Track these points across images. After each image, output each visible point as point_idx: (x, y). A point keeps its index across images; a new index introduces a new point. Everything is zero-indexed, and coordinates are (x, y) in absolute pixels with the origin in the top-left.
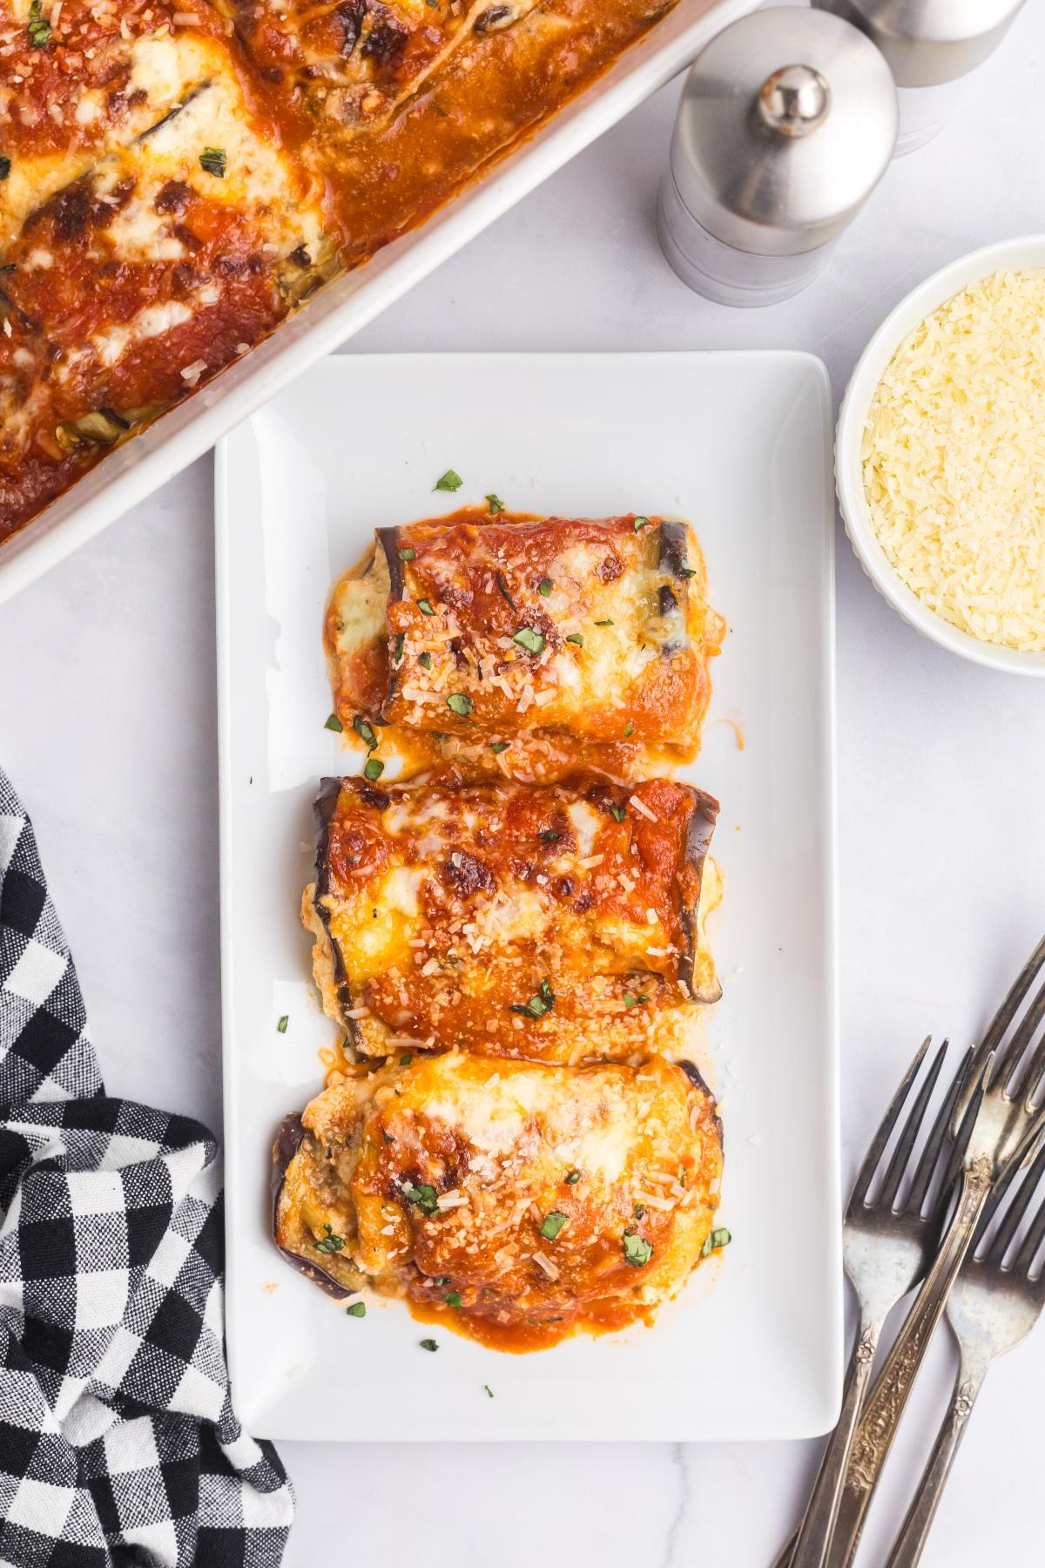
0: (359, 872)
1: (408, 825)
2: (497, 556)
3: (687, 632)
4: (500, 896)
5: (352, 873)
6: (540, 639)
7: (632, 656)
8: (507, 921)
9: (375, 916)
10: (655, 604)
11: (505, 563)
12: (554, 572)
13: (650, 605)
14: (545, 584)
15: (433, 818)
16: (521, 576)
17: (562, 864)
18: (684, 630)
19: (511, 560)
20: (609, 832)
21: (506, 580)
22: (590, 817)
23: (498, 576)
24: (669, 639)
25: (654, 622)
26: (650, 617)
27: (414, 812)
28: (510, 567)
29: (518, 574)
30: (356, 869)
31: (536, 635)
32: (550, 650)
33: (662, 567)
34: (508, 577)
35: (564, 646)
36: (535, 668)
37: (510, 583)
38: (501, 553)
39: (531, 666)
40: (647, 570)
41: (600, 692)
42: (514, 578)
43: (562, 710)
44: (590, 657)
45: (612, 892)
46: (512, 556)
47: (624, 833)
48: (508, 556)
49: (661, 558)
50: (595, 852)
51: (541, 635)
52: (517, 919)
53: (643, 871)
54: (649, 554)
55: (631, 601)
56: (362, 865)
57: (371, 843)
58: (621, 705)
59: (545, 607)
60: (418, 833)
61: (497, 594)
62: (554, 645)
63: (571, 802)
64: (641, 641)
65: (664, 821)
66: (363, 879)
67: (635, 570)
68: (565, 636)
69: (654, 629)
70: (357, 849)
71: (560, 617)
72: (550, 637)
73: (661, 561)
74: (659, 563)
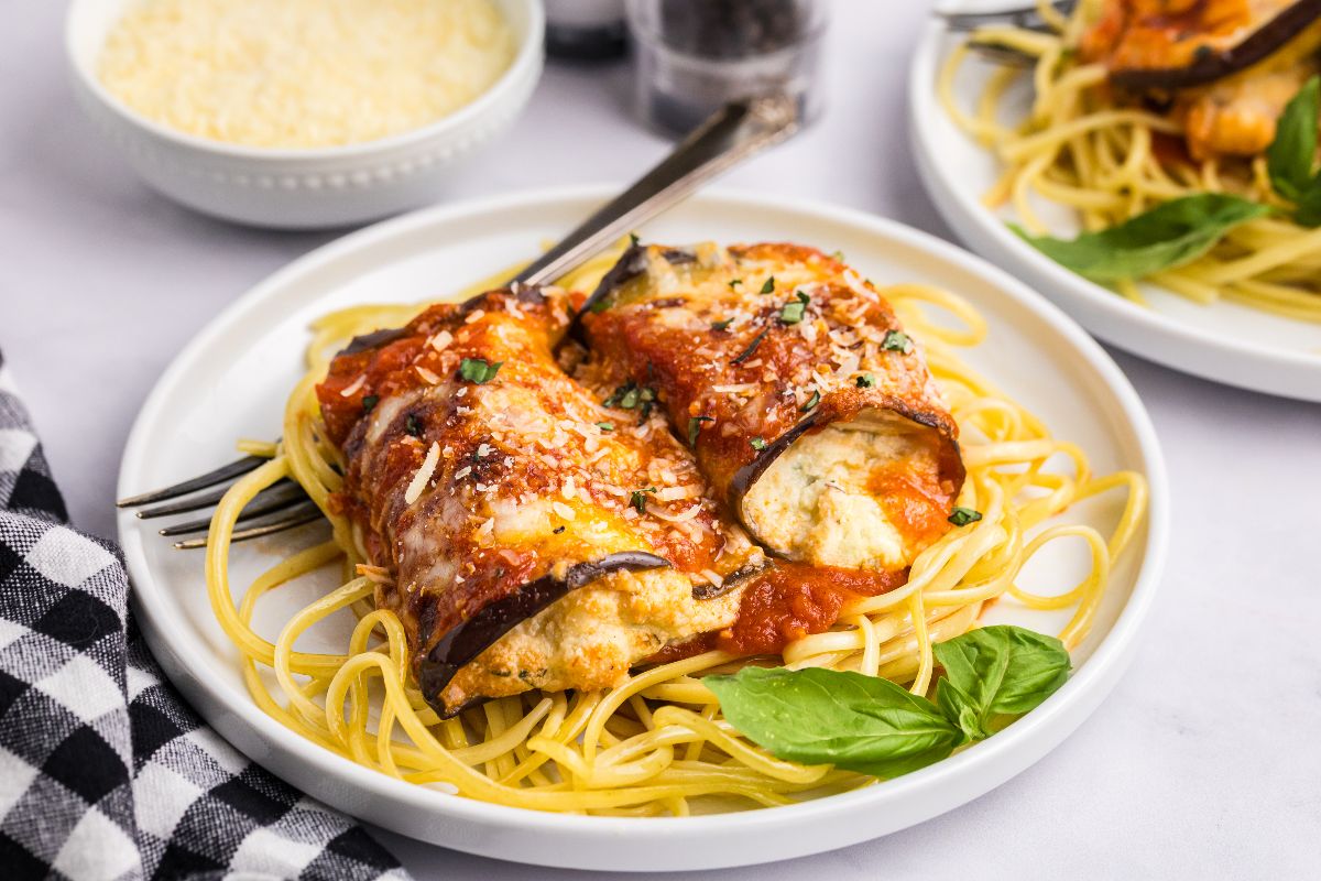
4: (495, 423)
14: (719, 328)
15: (424, 535)
17: (439, 392)
38: (707, 368)
45: (458, 349)
71: (751, 307)
72: (778, 305)
73: (635, 272)
74: (639, 273)
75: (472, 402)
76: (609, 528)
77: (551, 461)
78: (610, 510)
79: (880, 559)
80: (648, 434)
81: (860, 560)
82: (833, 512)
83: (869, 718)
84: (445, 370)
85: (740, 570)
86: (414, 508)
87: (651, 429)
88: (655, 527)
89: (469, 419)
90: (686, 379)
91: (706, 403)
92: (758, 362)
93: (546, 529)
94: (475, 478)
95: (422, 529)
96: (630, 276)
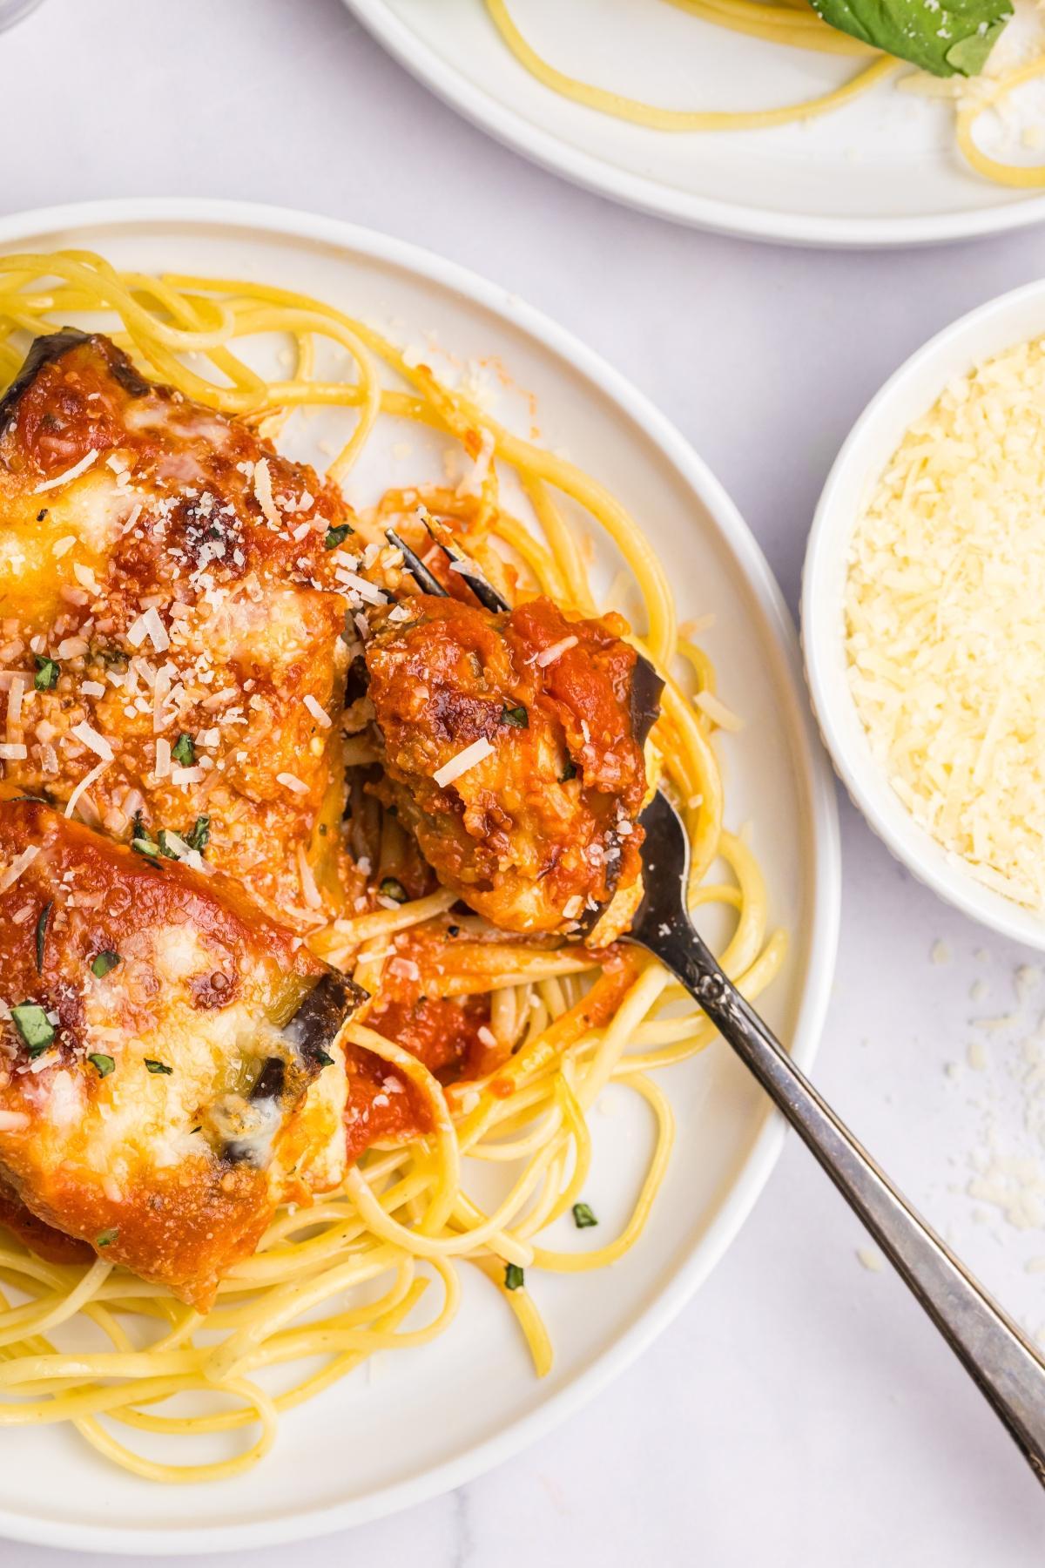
0: (54, 442)
1: (160, 429)
2: (60, 877)
3: (275, 1143)
4: (248, 585)
5: (41, 439)
6: (50, 1032)
7: (173, 1133)
8: (243, 623)
9: (40, 518)
10: (249, 1077)
11: (67, 893)
12: (131, 946)
13: (242, 1074)
16: (79, 926)
18: (272, 1137)
19: (79, 895)
21: (54, 920)
23: (45, 908)
24: (243, 1138)
25: (234, 1101)
26: (232, 1092)
27: (176, 419)
28: (70, 902)
29: (77, 921)
30: (51, 435)
31: (48, 1023)
32: (55, 1057)
33: (291, 1029)
34: (60, 916)
35: (80, 1061)
36: (21, 1070)
37: (56, 926)
38: (70, 876)
39: (18, 1063)
40: (266, 1021)
41: (95, 1157)
42: (68, 923)
43: (23, 1155)
44: (110, 1101)
46: (82, 888)
48: (80, 885)
49: (296, 1016)
51: (55, 1027)
52: (261, 627)
54: (283, 1002)
55: (218, 1054)
56: (61, 435)
57: (92, 416)
58: (116, 1195)
59: (87, 990)
60: (171, 445)
61: (29, 928)
62: (67, 1052)
64: (199, 1119)
66: (54, 455)
67: (250, 1012)
68: (90, 1050)
69: (226, 1113)
70: (67, 412)
71: (99, 1017)
72: (67, 1037)
73: (294, 1021)
74: (289, 1023)
95: (210, 443)
96: (298, 1015)
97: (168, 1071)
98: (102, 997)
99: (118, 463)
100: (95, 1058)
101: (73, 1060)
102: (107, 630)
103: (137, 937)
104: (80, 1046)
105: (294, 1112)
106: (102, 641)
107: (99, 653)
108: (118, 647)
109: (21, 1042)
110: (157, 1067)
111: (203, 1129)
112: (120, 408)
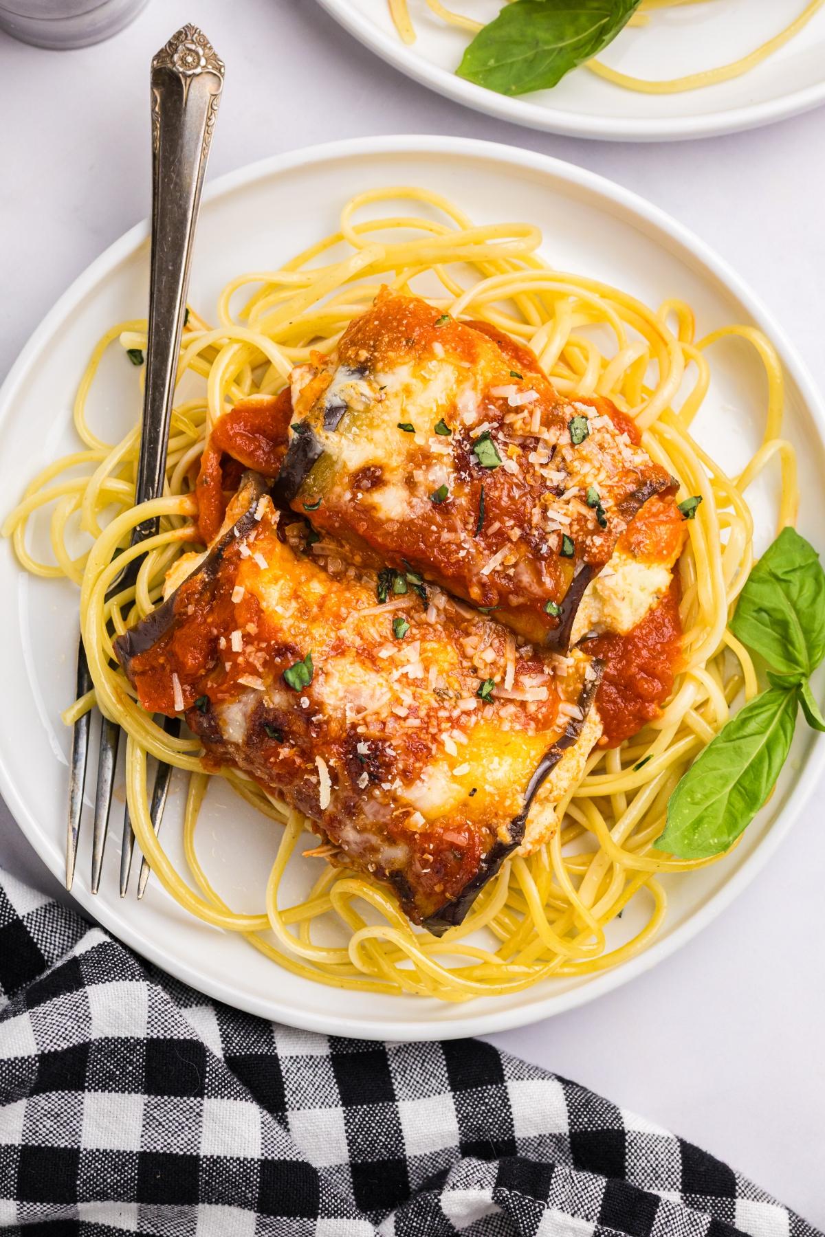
1: (387, 843)
2: (468, 553)
3: (332, 380)
4: (351, 717)
5: (468, 845)
6: (477, 449)
7: (399, 387)
8: (365, 691)
9: (474, 790)
10: (347, 421)
11: (465, 541)
12: (425, 506)
13: (352, 423)
14: (439, 501)
15: (359, 832)
17: (277, 700)
19: (457, 540)
20: (219, 695)
21: (474, 524)
22: (228, 721)
25: (357, 406)
26: (359, 412)
27: (374, 850)
28: (463, 535)
29: (460, 524)
30: (460, 846)
31: (479, 455)
32: (474, 433)
33: (318, 452)
34: (470, 526)
35: (457, 431)
36: (496, 424)
37: (472, 519)
38: (462, 553)
39: (501, 429)
40: (334, 458)
41: (451, 370)
42: (465, 522)
44: (441, 405)
45: (256, 643)
46: (454, 545)
47: (209, 684)
48: (456, 547)
50: (244, 689)
51: (473, 453)
53: (217, 638)
54: (323, 472)
56: (452, 845)
57: (429, 856)
59: (452, 478)
60: (380, 829)
62: (467, 437)
63: (237, 745)
64: (381, 394)
65: (168, 668)
67: (345, 466)
68: (450, 438)
69: (363, 398)
71: (446, 460)
72: (466, 446)
73: (316, 457)
74: (320, 456)
75: (317, 707)
76: (501, 759)
77: (414, 722)
78: (477, 723)
79: (658, 592)
80: (438, 615)
81: (648, 606)
82: (615, 594)
83: (742, 741)
84: (261, 670)
85: (584, 690)
86: (332, 809)
87: (438, 610)
88: (511, 709)
89: (327, 722)
90: (451, 571)
91: (483, 585)
92: (497, 525)
93: (460, 792)
94: (376, 780)
95: (354, 828)
96: (314, 461)
97: (400, 426)
98: (442, 475)
99: (417, 821)
100: (447, 432)
101: (462, 432)
102: (442, 710)
103: (419, 511)
104: (458, 441)
105: (318, 399)
106: (446, 704)
107: (451, 698)
108: (438, 699)
109: (496, 444)
110: (407, 428)
111: (379, 387)
112: (410, 863)
